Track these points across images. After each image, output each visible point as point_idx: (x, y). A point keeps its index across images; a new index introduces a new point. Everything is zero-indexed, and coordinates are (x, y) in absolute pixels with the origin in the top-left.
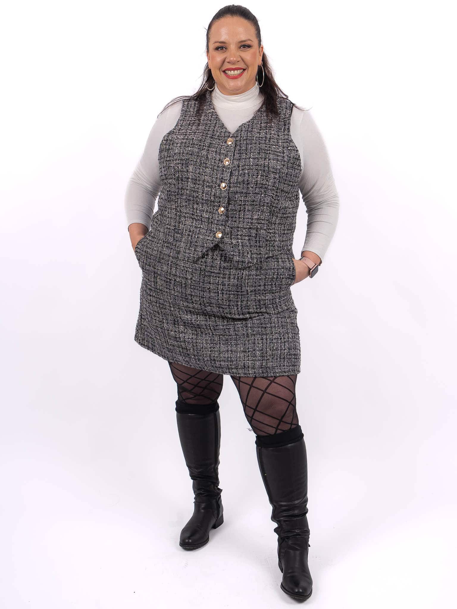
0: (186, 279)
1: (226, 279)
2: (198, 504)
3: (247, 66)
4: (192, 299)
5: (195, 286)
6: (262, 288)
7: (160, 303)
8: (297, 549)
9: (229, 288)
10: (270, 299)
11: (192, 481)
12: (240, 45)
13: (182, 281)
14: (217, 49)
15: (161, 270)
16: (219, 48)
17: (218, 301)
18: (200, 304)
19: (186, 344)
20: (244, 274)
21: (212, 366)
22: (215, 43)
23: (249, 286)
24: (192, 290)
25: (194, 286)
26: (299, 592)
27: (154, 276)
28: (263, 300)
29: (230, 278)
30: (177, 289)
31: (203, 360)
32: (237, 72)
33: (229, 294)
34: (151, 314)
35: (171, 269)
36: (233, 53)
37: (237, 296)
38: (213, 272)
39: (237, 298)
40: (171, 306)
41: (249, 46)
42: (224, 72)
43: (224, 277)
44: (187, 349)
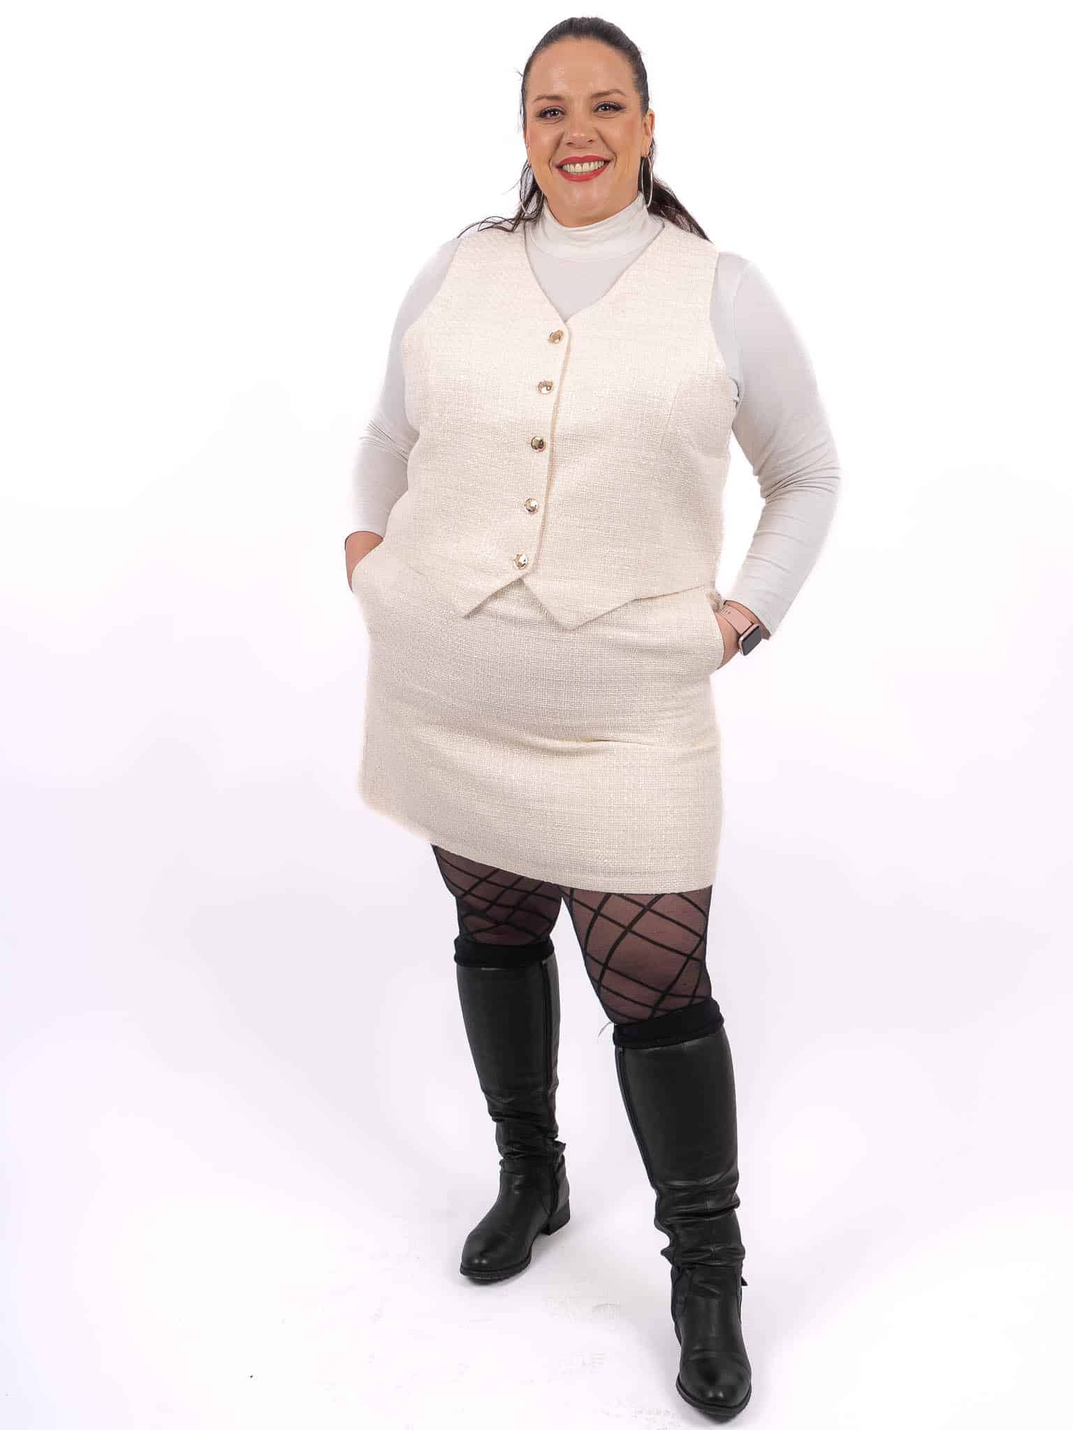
2: (506, 1178)
3: (614, 153)
8: (713, 1295)
11: (495, 1124)
12: (595, 103)
14: (543, 114)
16: (546, 113)
22: (538, 99)
26: (716, 1398)
32: (587, 167)
36: (581, 124)
41: (617, 108)
42: (560, 167)
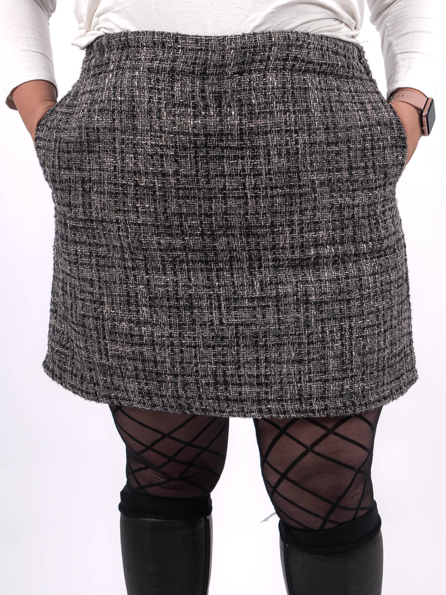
0: (164, 175)
1: (262, 160)
4: (181, 225)
5: (188, 189)
6: (346, 174)
7: (99, 257)
9: (271, 179)
10: (363, 205)
13: (154, 183)
15: (100, 169)
17: (246, 219)
18: (202, 234)
19: (154, 350)
20: (301, 141)
21: (218, 398)
23: (316, 171)
24: (181, 201)
25: (185, 188)
27: (84, 190)
28: (348, 207)
29: (269, 155)
30: (144, 207)
31: (197, 383)
33: (272, 197)
34: (74, 288)
35: (123, 160)
37: (291, 198)
38: (227, 148)
39: (291, 205)
40: (126, 256)
43: (255, 156)
44: (155, 362)
